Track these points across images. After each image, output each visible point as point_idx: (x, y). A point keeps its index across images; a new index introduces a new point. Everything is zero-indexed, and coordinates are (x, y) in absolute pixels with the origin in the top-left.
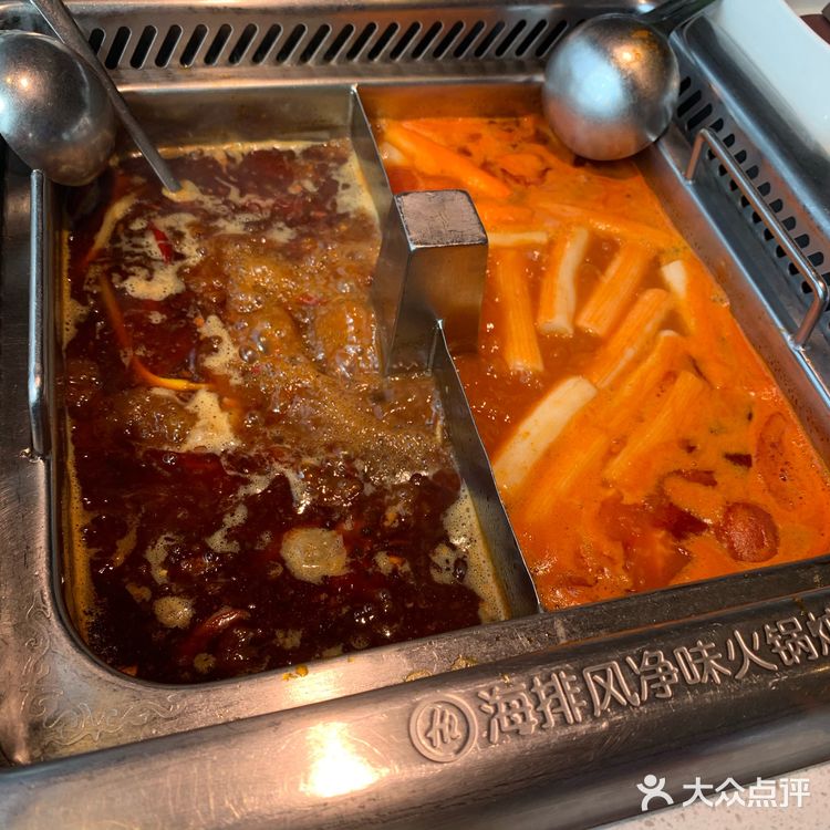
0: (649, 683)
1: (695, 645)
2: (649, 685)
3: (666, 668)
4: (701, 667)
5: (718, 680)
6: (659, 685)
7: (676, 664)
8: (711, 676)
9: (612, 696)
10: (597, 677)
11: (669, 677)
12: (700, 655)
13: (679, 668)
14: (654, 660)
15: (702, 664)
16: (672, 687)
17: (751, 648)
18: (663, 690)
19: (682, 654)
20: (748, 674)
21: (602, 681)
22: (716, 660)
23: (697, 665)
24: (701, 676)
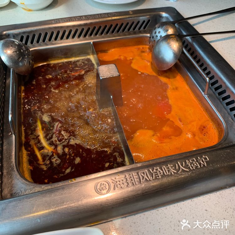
0: (155, 175)
1: (167, 166)
2: (155, 176)
3: (159, 171)
4: (169, 171)
5: (173, 174)
6: (158, 175)
7: (162, 170)
8: (171, 173)
9: (145, 178)
10: (142, 174)
11: (160, 173)
12: (169, 168)
13: (163, 171)
14: (157, 170)
15: (169, 170)
16: (161, 175)
17: (182, 166)
18: (158, 176)
19: (164, 168)
20: (181, 172)
21: (143, 175)
22: (173, 169)
23: (168, 170)
24: (169, 173)
